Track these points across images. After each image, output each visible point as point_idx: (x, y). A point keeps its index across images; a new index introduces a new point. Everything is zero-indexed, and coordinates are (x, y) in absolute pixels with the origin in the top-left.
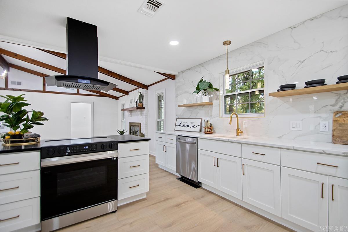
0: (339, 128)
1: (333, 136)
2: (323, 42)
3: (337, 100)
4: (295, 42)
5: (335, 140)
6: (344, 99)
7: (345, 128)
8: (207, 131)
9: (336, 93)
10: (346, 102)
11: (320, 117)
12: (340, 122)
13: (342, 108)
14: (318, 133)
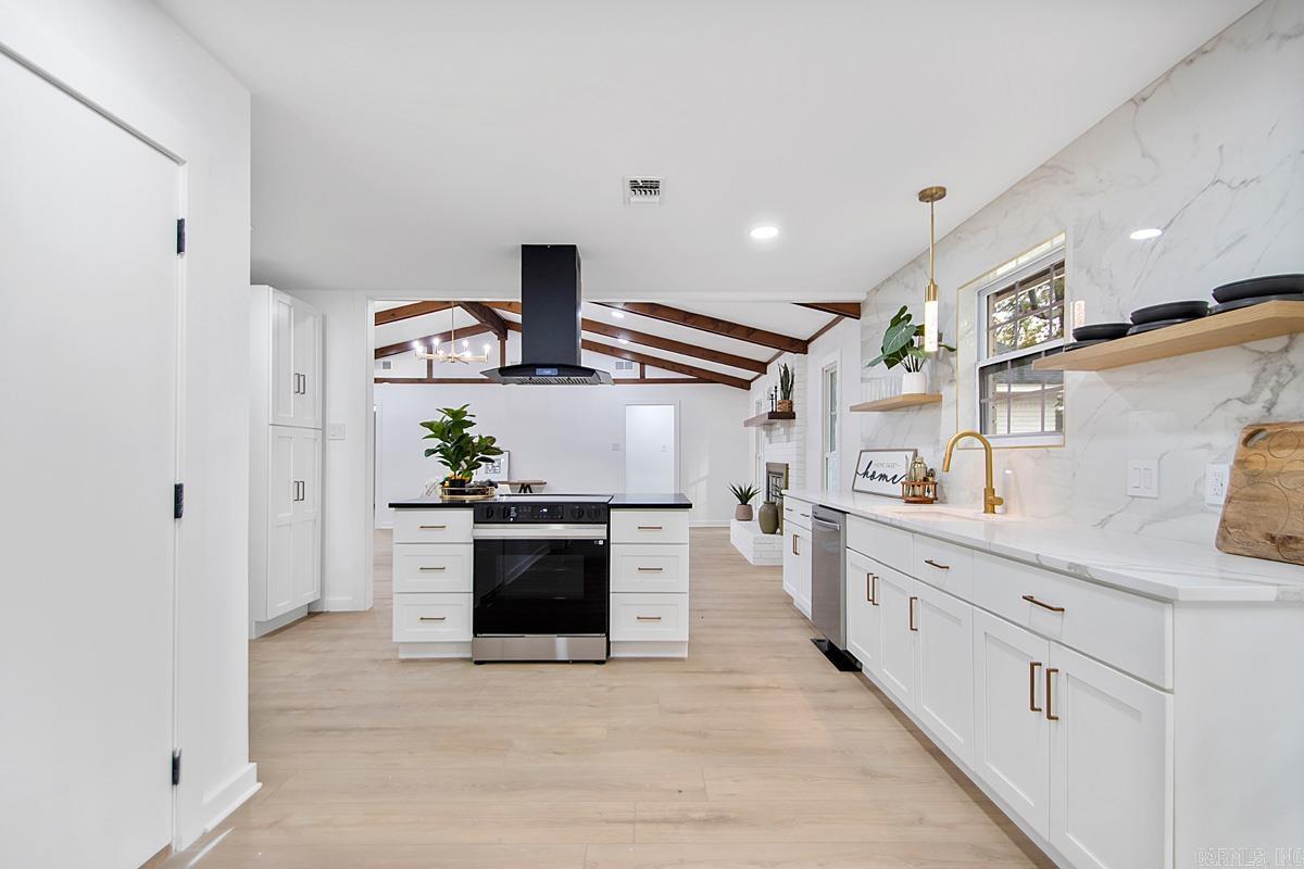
0: (1243, 491)
1: (1223, 521)
2: (1221, 147)
3: (1257, 380)
4: (1143, 156)
5: (1225, 539)
6: (1278, 374)
7: (1262, 492)
8: (914, 496)
9: (1254, 351)
10: (1284, 386)
11: (1209, 446)
12: (1253, 468)
13: (1273, 411)
14: (1202, 511)
